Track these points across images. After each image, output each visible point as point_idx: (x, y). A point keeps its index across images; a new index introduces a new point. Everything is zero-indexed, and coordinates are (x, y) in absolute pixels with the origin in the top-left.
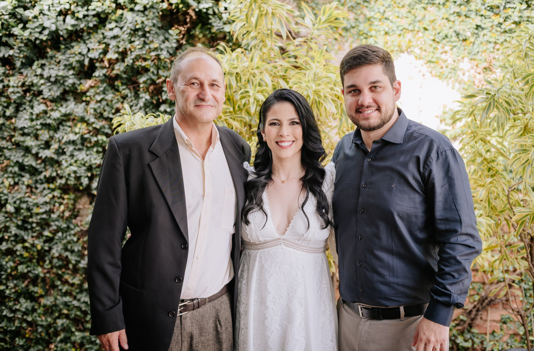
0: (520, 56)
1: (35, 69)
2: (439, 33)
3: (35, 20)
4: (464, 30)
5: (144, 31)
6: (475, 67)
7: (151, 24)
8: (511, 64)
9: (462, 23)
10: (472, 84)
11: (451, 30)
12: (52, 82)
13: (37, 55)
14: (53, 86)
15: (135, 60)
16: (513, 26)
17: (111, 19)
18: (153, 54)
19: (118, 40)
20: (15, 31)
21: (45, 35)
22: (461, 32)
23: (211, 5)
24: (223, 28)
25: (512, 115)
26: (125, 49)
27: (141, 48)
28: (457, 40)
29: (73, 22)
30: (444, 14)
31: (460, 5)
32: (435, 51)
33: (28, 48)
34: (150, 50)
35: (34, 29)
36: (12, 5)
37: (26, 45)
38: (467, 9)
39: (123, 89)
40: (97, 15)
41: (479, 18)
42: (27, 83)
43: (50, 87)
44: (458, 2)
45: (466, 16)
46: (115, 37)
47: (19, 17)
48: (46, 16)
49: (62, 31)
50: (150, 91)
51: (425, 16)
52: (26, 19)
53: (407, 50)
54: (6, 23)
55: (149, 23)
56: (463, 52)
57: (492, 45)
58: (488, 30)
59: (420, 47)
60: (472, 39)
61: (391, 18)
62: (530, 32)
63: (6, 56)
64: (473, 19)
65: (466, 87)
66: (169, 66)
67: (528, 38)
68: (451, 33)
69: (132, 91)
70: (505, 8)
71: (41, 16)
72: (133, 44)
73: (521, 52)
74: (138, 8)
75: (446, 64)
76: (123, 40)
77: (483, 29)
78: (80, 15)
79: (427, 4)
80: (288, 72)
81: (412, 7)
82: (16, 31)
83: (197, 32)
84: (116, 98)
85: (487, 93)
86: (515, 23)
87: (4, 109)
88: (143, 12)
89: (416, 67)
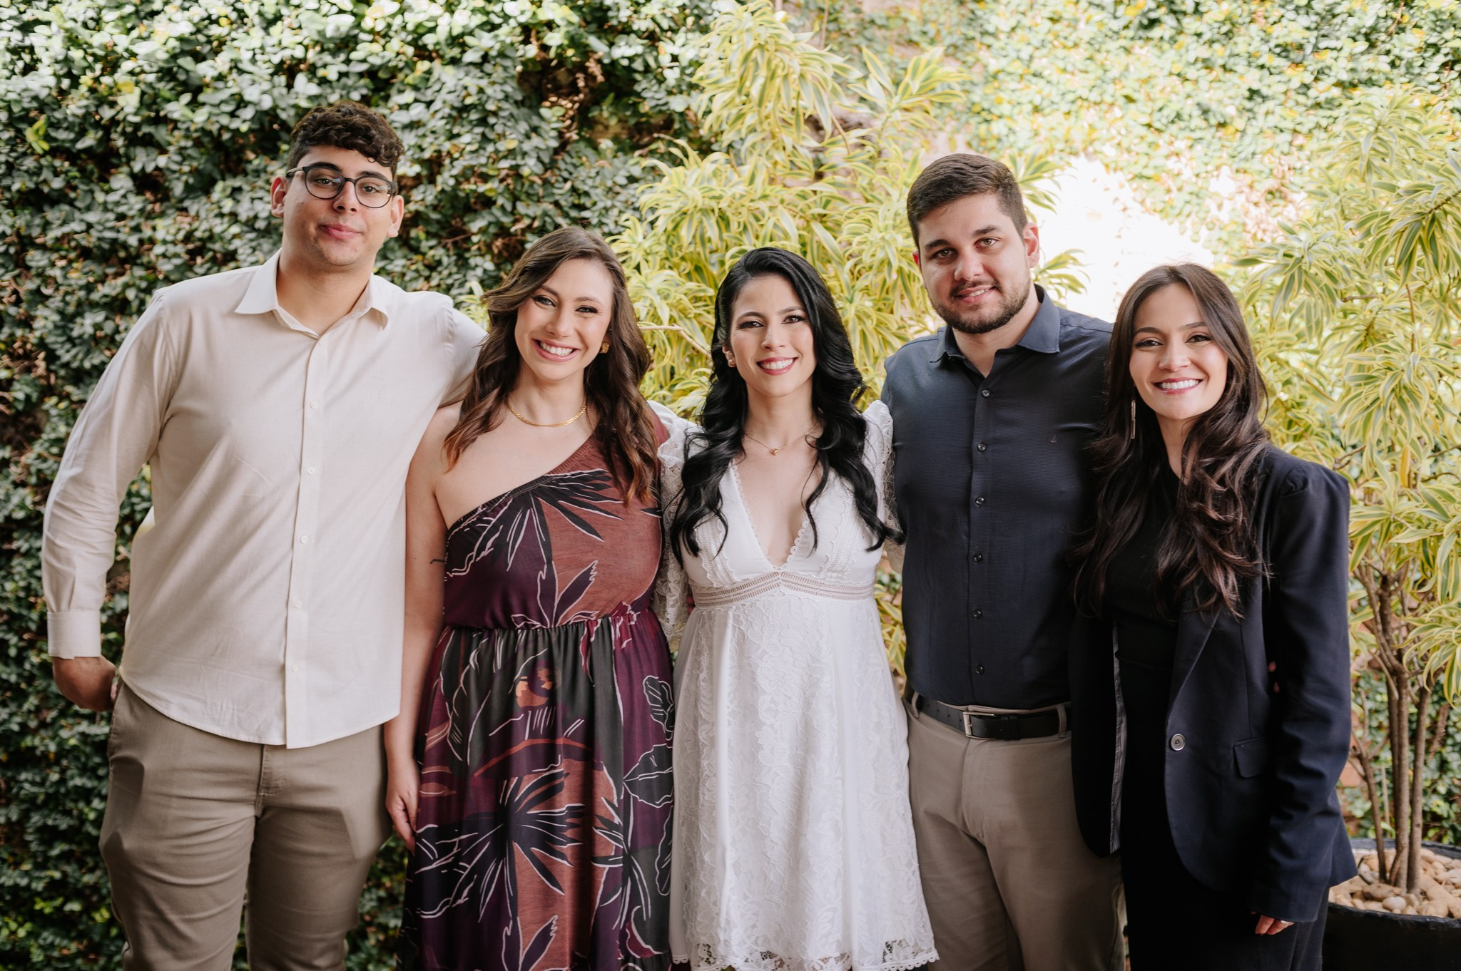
0: (1357, 168)
1: (218, 202)
2: (1160, 110)
3: (220, 85)
4: (1220, 102)
5: (485, 110)
6: (1247, 190)
7: (501, 96)
8: (1336, 186)
9: (1215, 85)
10: (1240, 229)
11: (1190, 101)
12: (258, 230)
13: (222, 167)
14: (262, 241)
15: (461, 179)
16: (1336, 92)
17: (402, 82)
18: (505, 164)
19: (421, 131)
20: (173, 112)
21: (244, 121)
22: (1214, 106)
23: (639, 50)
24: (666, 104)
25: (1339, 303)
26: (439, 152)
27: (476, 151)
28: (1204, 124)
29: (314, 89)
30: (1173, 63)
31: (1212, 42)
32: (1150, 151)
33: (203, 150)
34: (498, 157)
35: (218, 105)
36: (165, 48)
37: (198, 143)
38: (1228, 52)
39: (431, 248)
40: (371, 73)
41: (1256, 73)
42: (198, 234)
43: (254, 244)
44: (1206, 37)
45: (1224, 67)
46: (413, 125)
47: (182, 77)
48: (246, 76)
49: (284, 110)
50: (496, 251)
51: (1127, 69)
52: (197, 82)
53: (1085, 149)
54: (150, 91)
55: (494, 92)
56: (1218, 154)
57: (1287, 137)
58: (1277, 102)
59: (1116, 141)
60: (1239, 123)
61: (1046, 73)
62: (1377, 113)
63: (149, 169)
64: (1242, 76)
65: (1225, 236)
66: (541, 192)
67: (1372, 129)
68: (1189, 108)
69: (451, 252)
70: (1316, 49)
71: (234, 74)
72: (455, 141)
73: (1356, 159)
74: (470, 56)
75: (1179, 182)
76: (433, 132)
77: (1265, 98)
78: (332, 74)
79: (1132, 39)
80: (830, 206)
81: (1097, 46)
82: (177, 109)
83: (605, 112)
84: (414, 267)
85: (1285, 255)
86: (1340, 84)
87: (142, 295)
88: (478, 65)
89: (1107, 189)
